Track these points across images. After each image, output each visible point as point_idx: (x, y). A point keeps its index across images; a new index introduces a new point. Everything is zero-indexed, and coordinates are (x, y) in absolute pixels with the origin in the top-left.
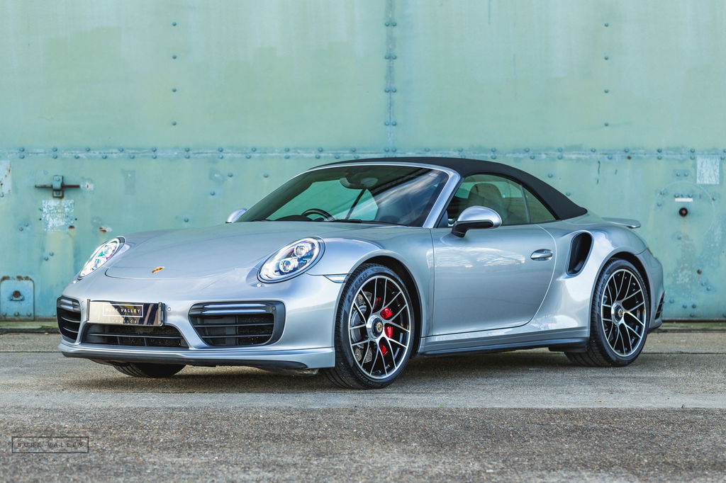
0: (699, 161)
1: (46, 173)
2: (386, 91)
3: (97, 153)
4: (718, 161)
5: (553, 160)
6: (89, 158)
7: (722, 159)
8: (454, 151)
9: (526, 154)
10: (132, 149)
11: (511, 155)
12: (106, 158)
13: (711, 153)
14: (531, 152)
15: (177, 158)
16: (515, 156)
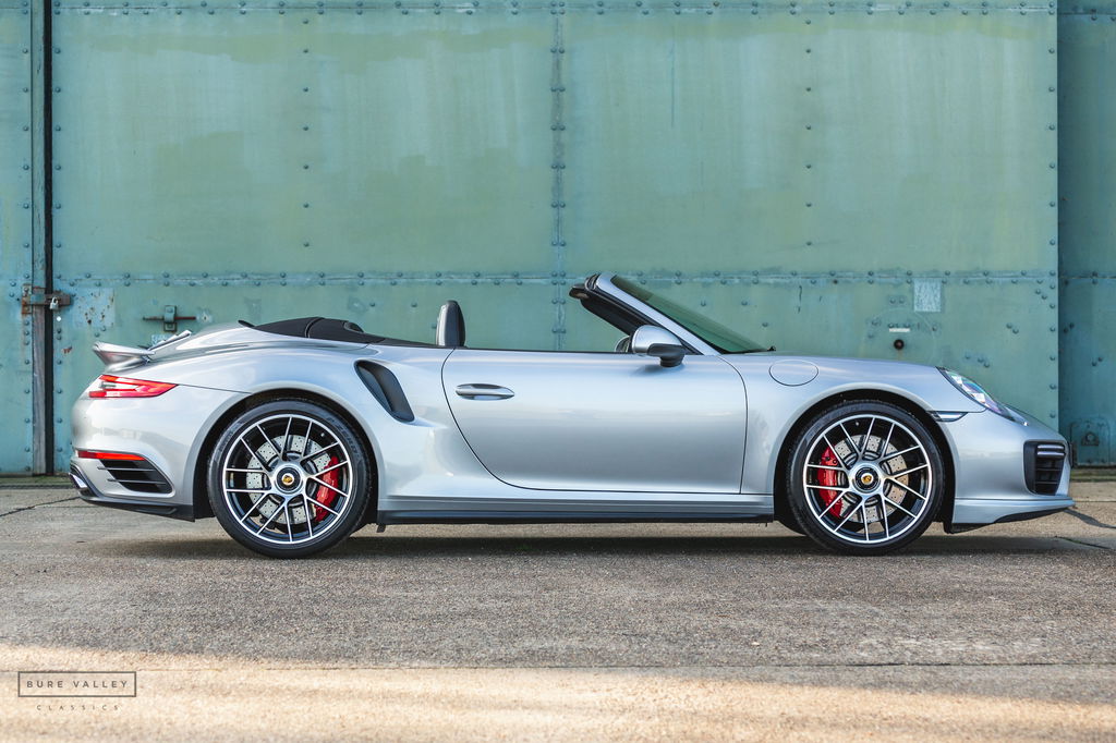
0: (917, 286)
1: (156, 303)
2: (553, 206)
3: (216, 279)
4: (939, 285)
5: (748, 284)
6: (207, 285)
7: (943, 282)
8: (633, 275)
9: (717, 279)
10: (257, 274)
11: (698, 279)
12: (226, 284)
13: (931, 275)
14: (722, 276)
15: (310, 285)
16: (704, 280)
